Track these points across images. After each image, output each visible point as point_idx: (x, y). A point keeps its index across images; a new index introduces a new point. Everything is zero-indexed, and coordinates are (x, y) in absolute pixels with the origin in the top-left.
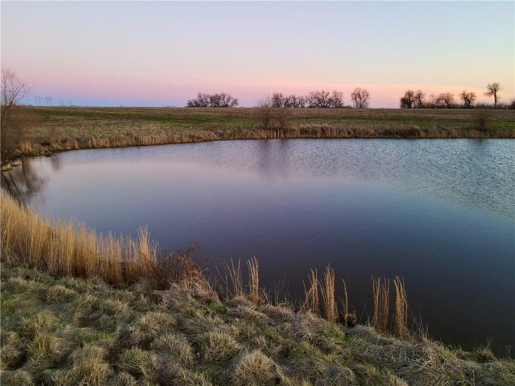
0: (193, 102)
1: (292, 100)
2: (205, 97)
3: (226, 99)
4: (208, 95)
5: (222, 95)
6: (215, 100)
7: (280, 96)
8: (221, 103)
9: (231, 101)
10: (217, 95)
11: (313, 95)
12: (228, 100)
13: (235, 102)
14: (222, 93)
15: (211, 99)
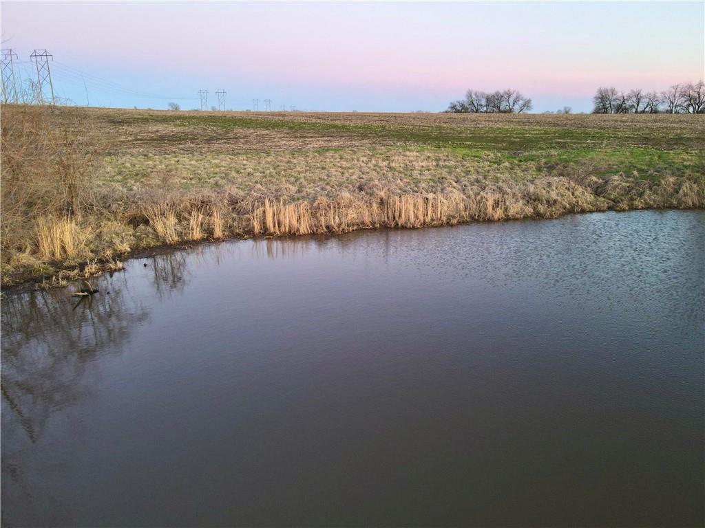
0: (457, 104)
1: (635, 99)
2: (477, 96)
3: (511, 100)
4: (483, 94)
5: (506, 93)
6: (494, 102)
7: (610, 93)
8: (503, 106)
9: (521, 102)
10: (497, 94)
11: (679, 89)
12: (515, 102)
13: (527, 104)
14: (506, 90)
15: (488, 99)
